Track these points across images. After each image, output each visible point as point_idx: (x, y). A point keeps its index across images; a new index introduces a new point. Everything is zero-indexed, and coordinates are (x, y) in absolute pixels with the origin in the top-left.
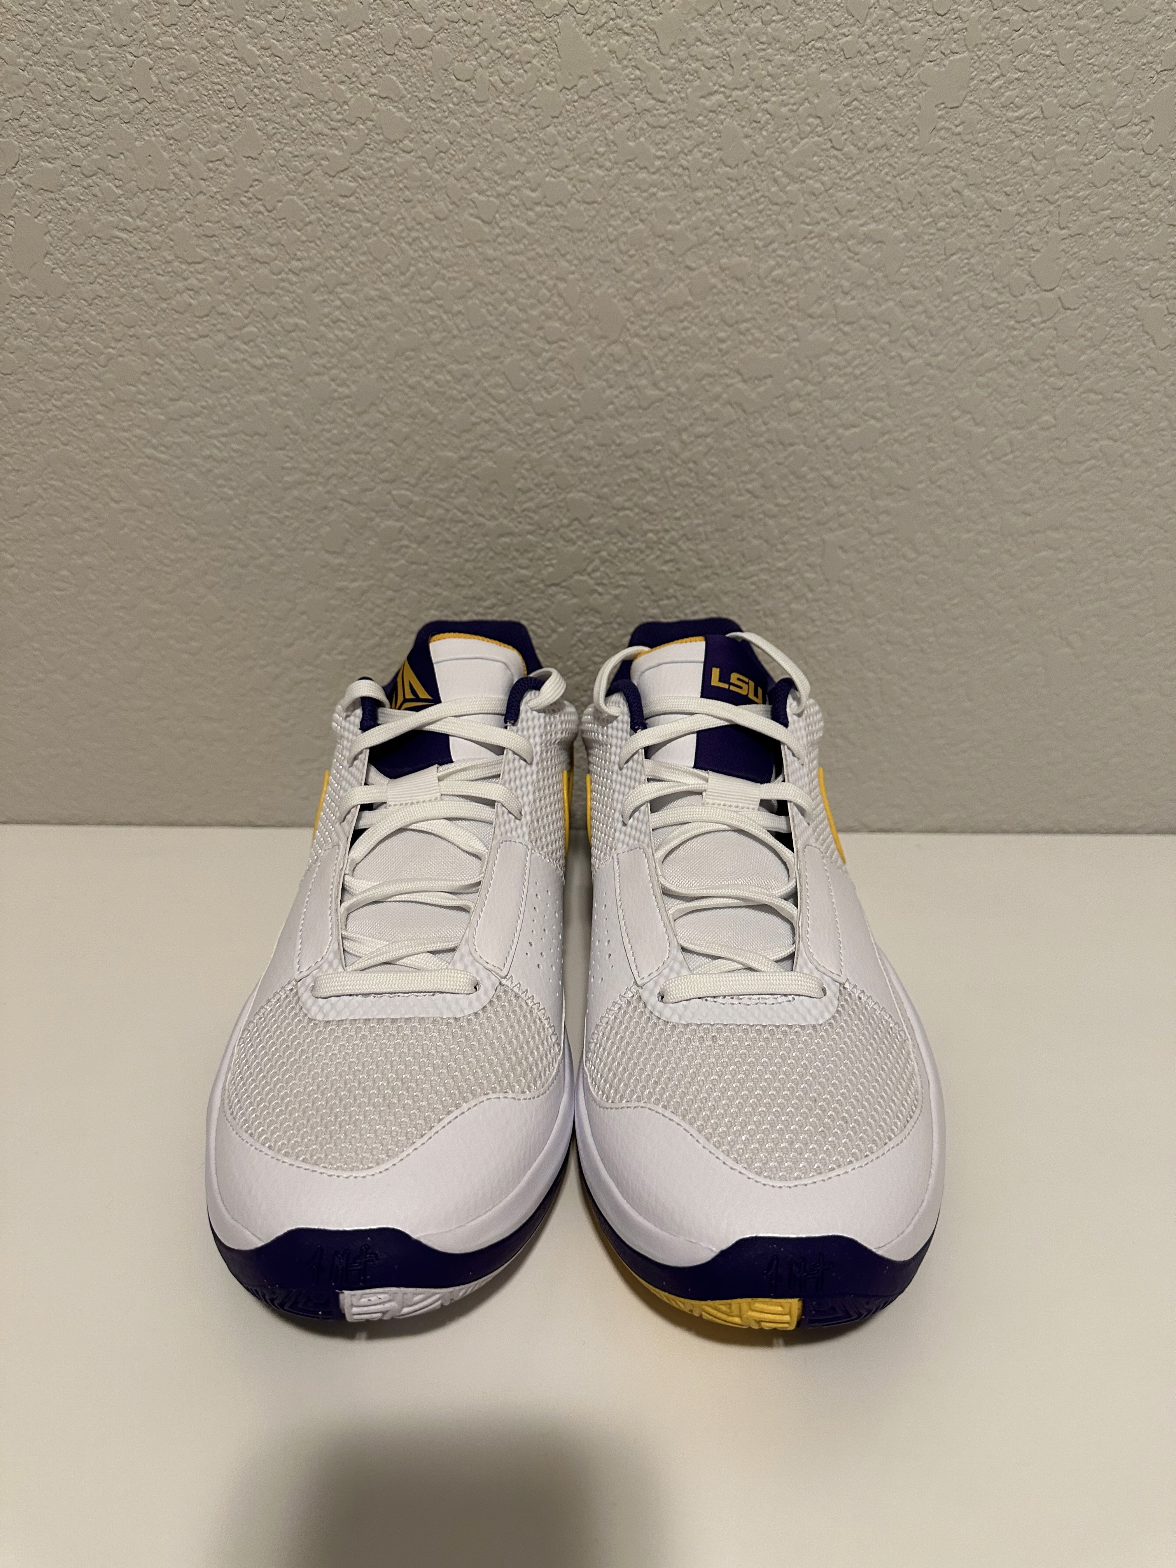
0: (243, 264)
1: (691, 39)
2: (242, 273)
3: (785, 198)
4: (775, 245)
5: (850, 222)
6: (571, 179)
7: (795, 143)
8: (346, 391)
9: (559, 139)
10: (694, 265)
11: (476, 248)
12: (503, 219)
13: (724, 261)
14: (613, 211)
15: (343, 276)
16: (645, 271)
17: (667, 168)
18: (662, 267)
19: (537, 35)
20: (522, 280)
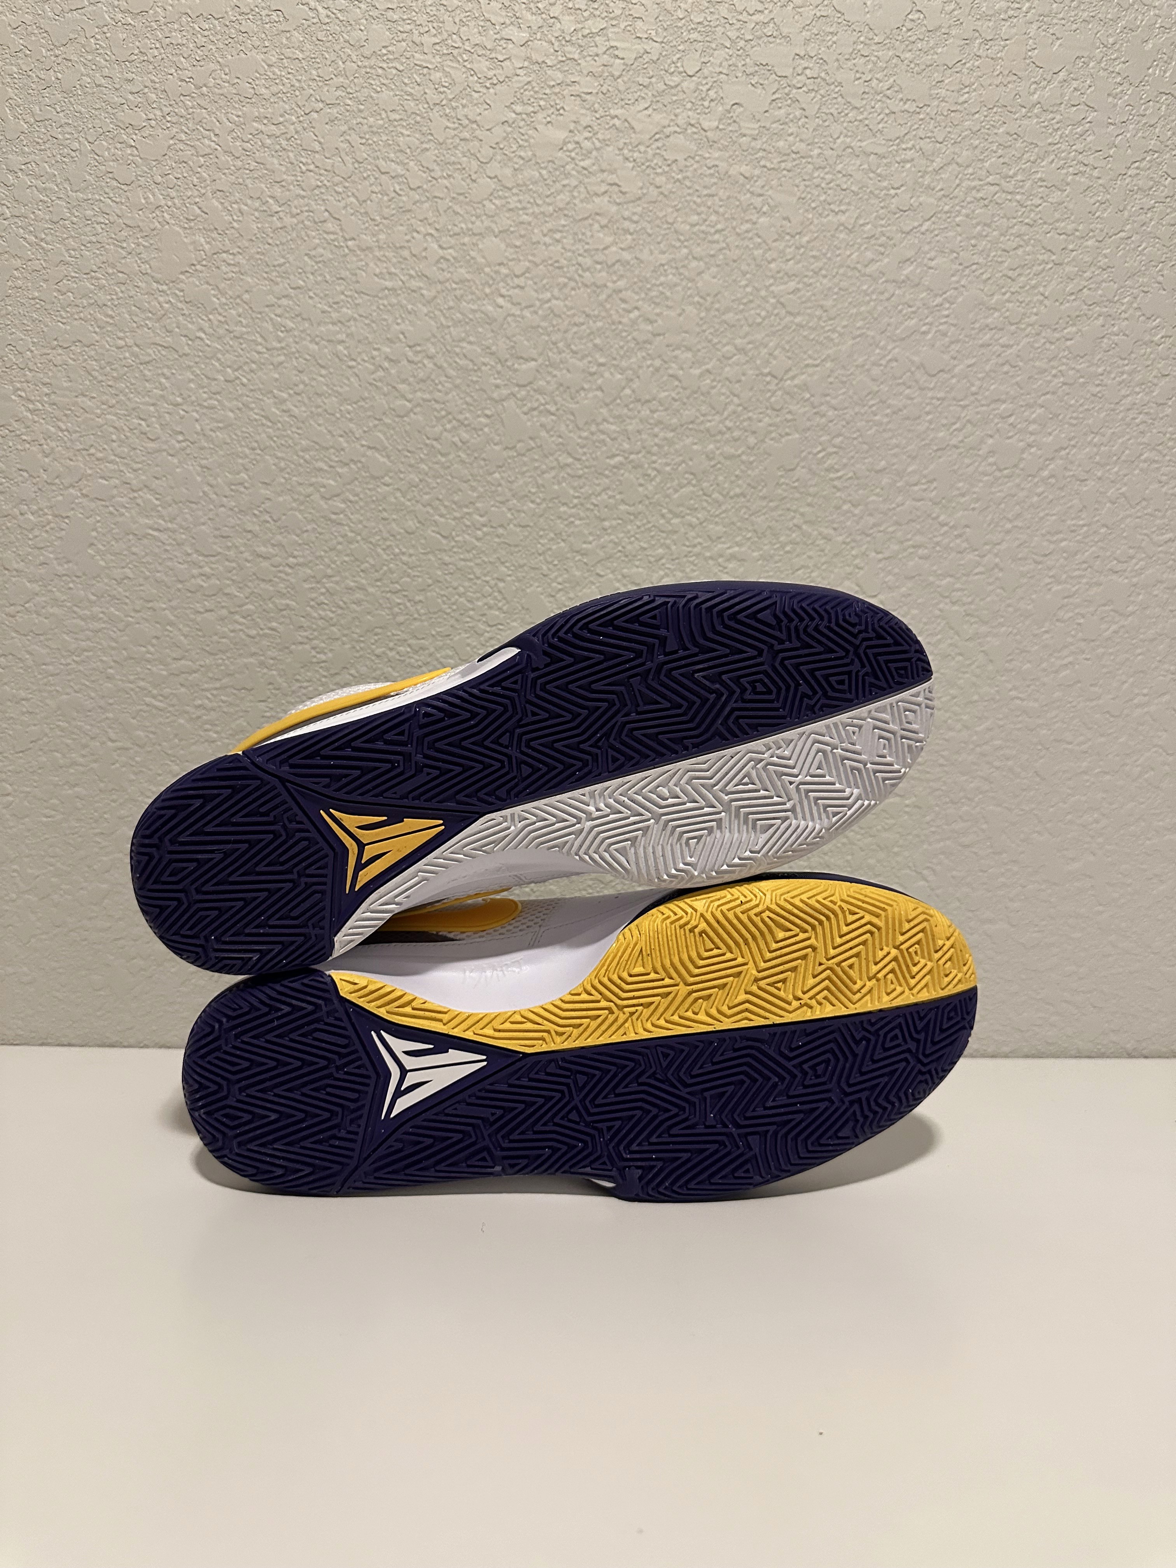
0: (250, 558)
1: (599, 420)
2: (248, 565)
3: (670, 528)
4: (663, 561)
5: (720, 546)
6: (510, 510)
7: (676, 491)
8: (322, 657)
9: (503, 482)
10: (602, 573)
11: (435, 556)
12: (458, 536)
13: (625, 571)
14: (541, 533)
15: (329, 571)
16: (566, 576)
17: (582, 504)
18: (578, 573)
19: (488, 412)
20: (471, 579)
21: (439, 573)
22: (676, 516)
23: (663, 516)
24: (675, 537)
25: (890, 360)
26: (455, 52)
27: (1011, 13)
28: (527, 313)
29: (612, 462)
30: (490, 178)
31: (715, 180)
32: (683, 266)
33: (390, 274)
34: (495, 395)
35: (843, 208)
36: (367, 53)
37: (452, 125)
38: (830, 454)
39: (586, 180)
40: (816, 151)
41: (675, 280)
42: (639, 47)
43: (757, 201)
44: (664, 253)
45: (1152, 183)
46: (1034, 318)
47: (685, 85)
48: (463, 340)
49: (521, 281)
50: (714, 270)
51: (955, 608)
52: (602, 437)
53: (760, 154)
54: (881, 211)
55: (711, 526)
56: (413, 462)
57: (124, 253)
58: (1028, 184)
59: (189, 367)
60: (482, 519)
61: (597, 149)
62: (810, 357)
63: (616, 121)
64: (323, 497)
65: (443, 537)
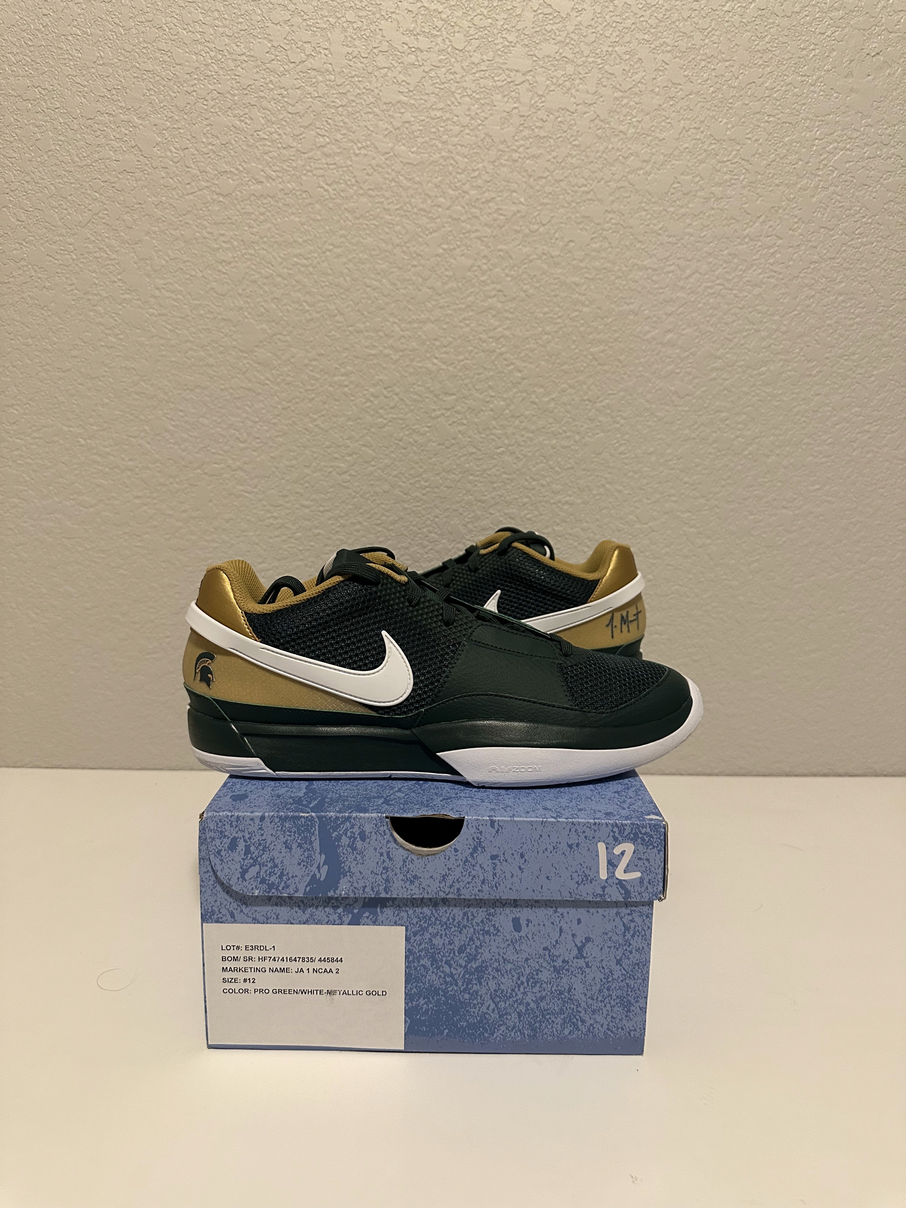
21: (402, 513)
22: (534, 480)
23: (527, 480)
24: (534, 492)
25: (657, 390)
26: (408, 214)
27: (733, 181)
28: (451, 369)
29: (499, 451)
30: (429, 288)
31: (557, 287)
32: (540, 339)
33: (374, 346)
34: (433, 415)
35: (632, 301)
36: (358, 216)
37: (406, 257)
38: (621, 445)
39: (484, 289)
40: (617, 268)
41: (535, 346)
42: (514, 208)
43: (583, 298)
44: (528, 330)
45: (813, 281)
46: (743, 363)
47: (541, 230)
48: (414, 384)
49: (447, 349)
50: (557, 340)
51: (693, 529)
52: (493, 437)
53: (584, 270)
54: (655, 303)
55: (554, 486)
56: (387, 452)
57: (222, 335)
58: (740, 284)
59: (262, 401)
60: (426, 484)
61: (491, 270)
62: (611, 389)
63: (501, 253)
64: (338, 473)
65: (405, 494)
